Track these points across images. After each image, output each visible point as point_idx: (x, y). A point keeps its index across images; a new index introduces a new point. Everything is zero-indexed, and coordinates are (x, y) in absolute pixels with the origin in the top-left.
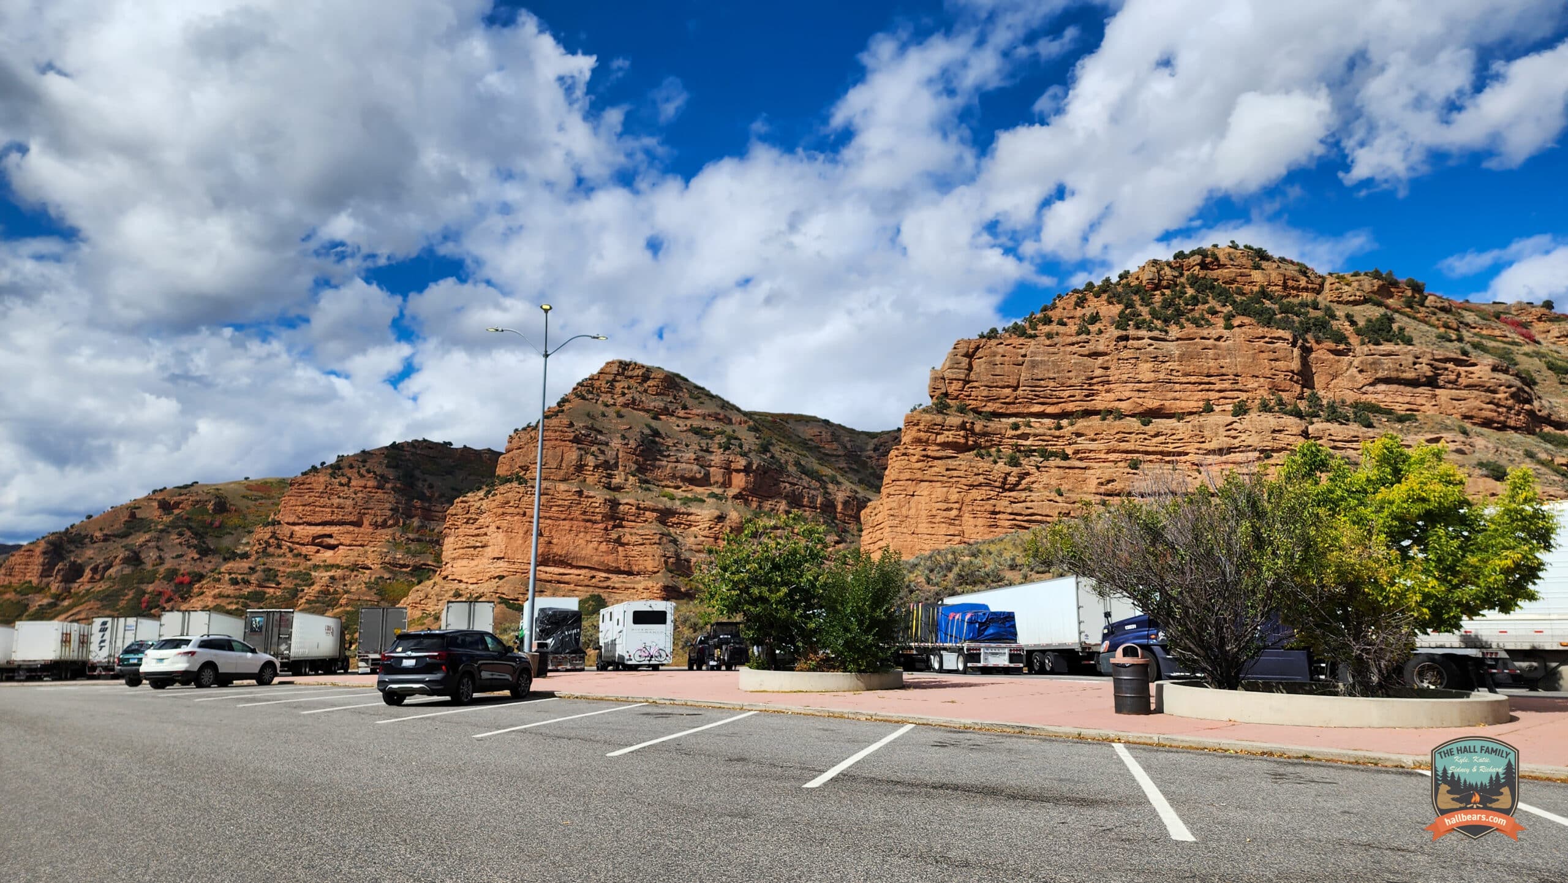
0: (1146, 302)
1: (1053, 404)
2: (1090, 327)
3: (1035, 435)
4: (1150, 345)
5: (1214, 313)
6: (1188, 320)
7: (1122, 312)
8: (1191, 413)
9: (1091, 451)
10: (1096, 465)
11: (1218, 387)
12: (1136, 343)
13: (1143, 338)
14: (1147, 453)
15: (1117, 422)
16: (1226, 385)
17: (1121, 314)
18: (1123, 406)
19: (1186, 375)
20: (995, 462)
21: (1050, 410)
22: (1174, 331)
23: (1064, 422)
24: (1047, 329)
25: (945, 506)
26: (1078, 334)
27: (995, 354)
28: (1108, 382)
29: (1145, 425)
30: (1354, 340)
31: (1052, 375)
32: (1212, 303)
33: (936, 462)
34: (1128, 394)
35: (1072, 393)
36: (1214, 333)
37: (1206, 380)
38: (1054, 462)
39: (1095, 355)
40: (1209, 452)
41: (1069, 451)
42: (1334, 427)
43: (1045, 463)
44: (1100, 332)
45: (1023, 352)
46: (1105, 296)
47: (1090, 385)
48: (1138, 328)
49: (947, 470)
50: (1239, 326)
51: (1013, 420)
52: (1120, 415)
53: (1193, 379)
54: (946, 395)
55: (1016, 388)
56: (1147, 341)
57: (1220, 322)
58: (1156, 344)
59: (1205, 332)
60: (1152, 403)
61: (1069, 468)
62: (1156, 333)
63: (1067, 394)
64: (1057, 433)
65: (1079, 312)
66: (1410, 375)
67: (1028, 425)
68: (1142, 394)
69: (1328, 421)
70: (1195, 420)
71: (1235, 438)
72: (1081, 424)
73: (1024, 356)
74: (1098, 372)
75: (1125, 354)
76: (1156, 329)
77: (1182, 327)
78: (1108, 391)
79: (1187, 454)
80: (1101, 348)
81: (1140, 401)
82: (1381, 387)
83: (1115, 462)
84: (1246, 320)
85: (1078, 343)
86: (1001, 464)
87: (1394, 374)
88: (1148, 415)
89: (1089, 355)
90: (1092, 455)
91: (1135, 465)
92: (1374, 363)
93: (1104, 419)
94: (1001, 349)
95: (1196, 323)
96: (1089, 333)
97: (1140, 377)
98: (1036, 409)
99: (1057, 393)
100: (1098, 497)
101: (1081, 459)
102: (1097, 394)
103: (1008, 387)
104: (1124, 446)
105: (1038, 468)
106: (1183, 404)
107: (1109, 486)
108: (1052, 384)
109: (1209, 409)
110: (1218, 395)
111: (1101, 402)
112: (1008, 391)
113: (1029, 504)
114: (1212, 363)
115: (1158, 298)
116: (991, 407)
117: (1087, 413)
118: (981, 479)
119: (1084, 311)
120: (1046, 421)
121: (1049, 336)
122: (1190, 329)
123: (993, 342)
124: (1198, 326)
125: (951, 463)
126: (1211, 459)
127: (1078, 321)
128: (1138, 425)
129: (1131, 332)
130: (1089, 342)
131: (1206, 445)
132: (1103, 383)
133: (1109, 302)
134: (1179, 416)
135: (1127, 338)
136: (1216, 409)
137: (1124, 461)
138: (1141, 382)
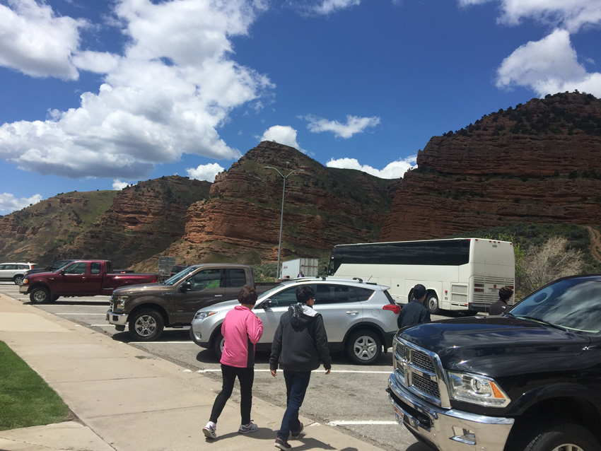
0: (528, 119)
1: (478, 169)
2: (500, 132)
3: (469, 184)
4: (530, 142)
5: (563, 126)
6: (550, 130)
8: (548, 176)
9: (496, 193)
10: (498, 200)
11: (563, 163)
12: (523, 141)
13: (526, 138)
14: (524, 195)
15: (509, 180)
16: (567, 163)
17: (516, 126)
18: (514, 171)
19: (547, 157)
20: (447, 197)
21: (476, 172)
22: (543, 135)
23: (483, 179)
24: (478, 132)
25: (422, 217)
26: (493, 135)
27: (451, 144)
28: (508, 160)
29: (524, 181)
31: (479, 155)
32: (563, 121)
33: (418, 196)
34: (516, 166)
35: (489, 164)
36: (563, 137)
37: (557, 160)
38: (477, 198)
39: (501, 146)
40: (555, 196)
41: (484, 193)
43: (473, 199)
44: (505, 134)
45: (465, 143)
46: (508, 116)
47: (498, 161)
48: (523, 133)
49: (424, 200)
50: (576, 134)
51: (458, 176)
52: (511, 176)
53: (550, 159)
54: (425, 163)
55: (460, 161)
56: (528, 140)
57: (566, 131)
58: (533, 141)
59: (558, 136)
60: (528, 171)
61: (485, 201)
62: (533, 136)
63: (486, 164)
64: (480, 184)
65: (495, 124)
67: (465, 179)
68: (523, 166)
70: (549, 180)
71: (569, 189)
72: (491, 180)
73: (466, 145)
74: (503, 154)
75: (517, 146)
76: (533, 134)
77: (547, 133)
78: (507, 164)
79: (544, 196)
80: (504, 142)
81: (522, 169)
83: (508, 199)
84: (580, 131)
85: (493, 139)
86: (450, 198)
88: (525, 177)
89: (498, 146)
90: (496, 195)
91: (517, 201)
93: (503, 178)
94: (454, 142)
95: (553, 131)
96: (498, 134)
97: (523, 157)
98: (470, 172)
99: (481, 164)
100: (498, 216)
101: (490, 197)
102: (501, 166)
103: (457, 160)
104: (512, 191)
105: (468, 200)
106: (545, 172)
107: (504, 211)
108: (478, 160)
109: (556, 175)
110: (562, 168)
111: (502, 169)
112: (456, 162)
113: (463, 218)
114: (561, 152)
115: (535, 118)
116: (447, 170)
117: (495, 175)
118: (440, 205)
119: (497, 123)
120: (474, 178)
121: (479, 136)
122: (551, 134)
123: (451, 138)
124: (555, 133)
125: (425, 197)
126: (556, 200)
127: (493, 129)
128: (520, 182)
129: (520, 135)
130: (498, 139)
131: (554, 193)
132: (504, 160)
133: (510, 120)
134: (542, 178)
135: (518, 138)
136: (561, 175)
137: (512, 198)
138: (523, 160)
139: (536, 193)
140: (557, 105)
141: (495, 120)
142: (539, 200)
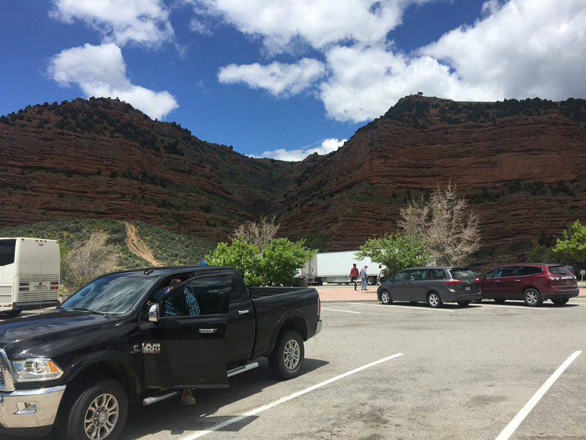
0: (73, 117)
1: (21, 161)
2: (45, 125)
3: (10, 176)
4: (75, 139)
5: (105, 128)
6: (93, 130)
7: (62, 121)
8: (91, 174)
9: (40, 187)
10: (42, 195)
11: (105, 163)
12: (68, 137)
13: (71, 135)
14: (68, 190)
15: (54, 175)
16: (108, 163)
18: (58, 166)
19: (90, 156)
21: (19, 164)
22: (87, 135)
23: (26, 172)
24: (21, 122)
26: (38, 127)
28: (52, 154)
29: (69, 177)
30: (163, 151)
31: (22, 146)
32: (105, 124)
34: (61, 161)
35: (33, 157)
36: (105, 138)
37: (100, 159)
38: (19, 191)
39: (46, 139)
40: (98, 193)
41: (27, 186)
42: (151, 187)
43: (15, 191)
44: (50, 128)
45: (7, 132)
46: (54, 111)
47: (43, 154)
48: (69, 129)
50: (117, 137)
52: (56, 171)
53: (93, 158)
55: (2, 151)
56: (73, 137)
57: (108, 134)
58: (78, 139)
59: (101, 138)
60: (73, 167)
61: (27, 195)
62: (78, 134)
63: (29, 157)
64: (22, 176)
65: (39, 116)
66: (182, 168)
67: (5, 171)
68: (68, 162)
69: (150, 184)
70: (92, 178)
71: (110, 187)
72: (35, 173)
73: (7, 134)
74: (48, 148)
75: (62, 142)
76: (78, 132)
77: (91, 133)
78: (51, 159)
79: (88, 193)
80: (50, 137)
81: (67, 165)
82: (171, 172)
83: (52, 194)
84: (120, 135)
85: (38, 132)
87: (176, 167)
88: (69, 173)
89: (42, 139)
90: (40, 189)
91: (61, 196)
92: (169, 162)
93: (47, 172)
95: (97, 132)
96: (43, 128)
97: (68, 154)
98: (12, 163)
99: (24, 156)
100: (42, 210)
101: (34, 191)
102: (45, 159)
104: (57, 186)
105: (9, 193)
106: (88, 169)
107: (48, 205)
108: (21, 151)
109: (99, 173)
110: (104, 167)
111: (47, 163)
113: (3, 212)
114: (103, 152)
115: (80, 117)
117: (39, 168)
119: (42, 116)
120: (16, 169)
121: (22, 126)
122: (94, 135)
124: (98, 134)
126: (98, 196)
127: (38, 121)
128: (64, 177)
129: (66, 131)
130: (43, 132)
131: (97, 190)
132: (49, 154)
133: (56, 115)
134: (86, 175)
135: (63, 134)
136: (103, 173)
137: (56, 193)
138: (68, 156)
139: (80, 189)
140: (100, 107)
141: (40, 112)
142: (82, 196)
